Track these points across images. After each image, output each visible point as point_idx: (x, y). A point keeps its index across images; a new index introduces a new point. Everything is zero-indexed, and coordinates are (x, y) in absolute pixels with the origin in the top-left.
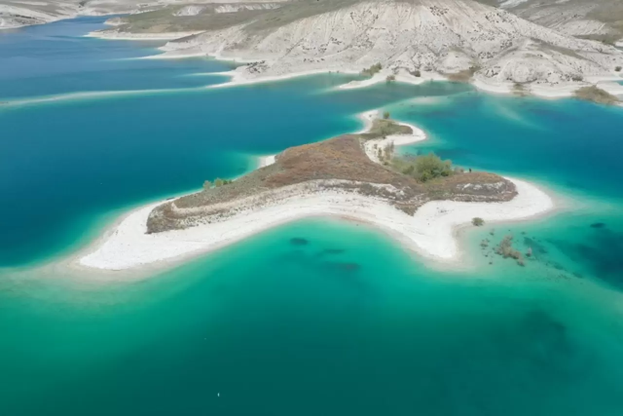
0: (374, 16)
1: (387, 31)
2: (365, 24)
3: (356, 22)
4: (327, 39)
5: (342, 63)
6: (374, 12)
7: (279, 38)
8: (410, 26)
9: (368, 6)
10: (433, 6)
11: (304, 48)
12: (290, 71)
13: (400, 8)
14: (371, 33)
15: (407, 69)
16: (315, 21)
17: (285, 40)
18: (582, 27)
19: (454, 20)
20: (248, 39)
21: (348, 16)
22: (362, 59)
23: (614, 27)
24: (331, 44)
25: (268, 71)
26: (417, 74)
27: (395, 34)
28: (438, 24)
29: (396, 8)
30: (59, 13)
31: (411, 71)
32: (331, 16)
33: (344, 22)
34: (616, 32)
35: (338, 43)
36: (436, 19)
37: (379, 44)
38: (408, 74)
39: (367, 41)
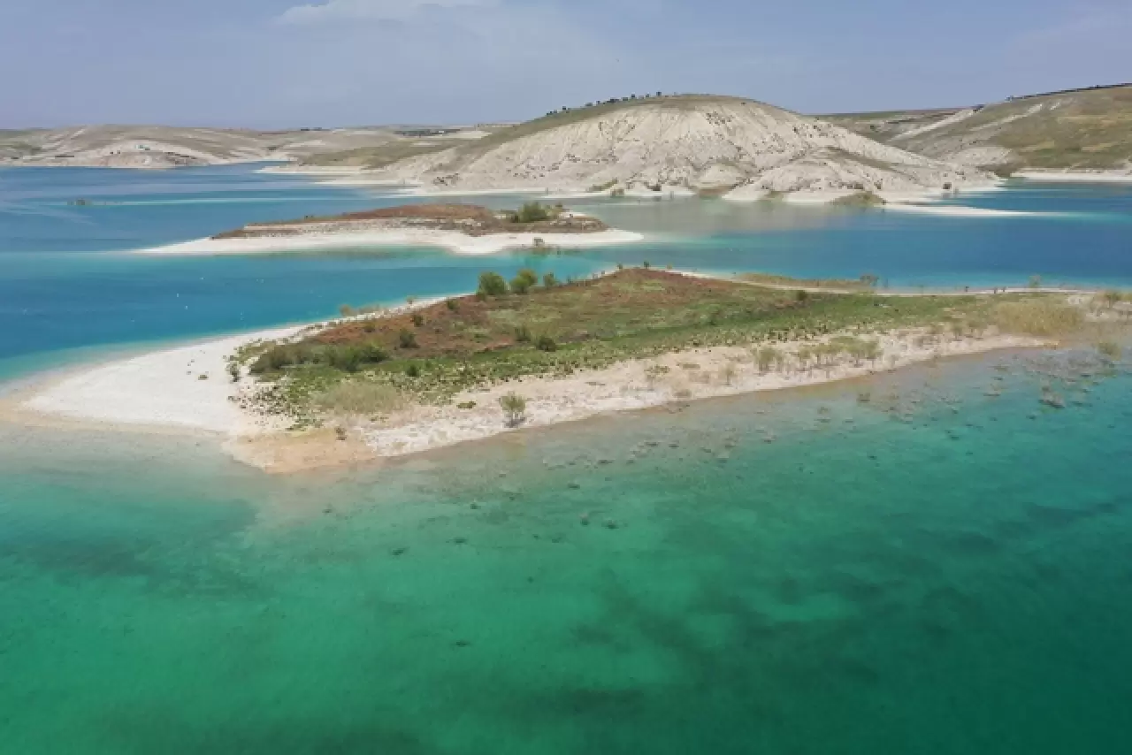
0: (629, 125)
1: (641, 143)
2: (616, 136)
3: (604, 133)
4: (563, 154)
5: (570, 181)
6: (631, 120)
7: (499, 157)
8: (672, 136)
9: (624, 114)
10: (711, 112)
11: (528, 166)
12: (492, 187)
13: (664, 116)
14: (618, 145)
15: (646, 184)
16: (552, 135)
17: (507, 159)
18: (978, 155)
19: (738, 130)
20: (459, 159)
21: (595, 126)
22: (596, 175)
23: (1020, 154)
24: (566, 162)
25: (458, 183)
26: (657, 188)
27: (651, 147)
28: (712, 134)
29: (660, 115)
30: (230, 155)
31: (650, 185)
32: (573, 127)
33: (589, 134)
34: (1020, 159)
35: (575, 161)
36: (711, 128)
37: (624, 159)
38: (644, 188)
39: (610, 155)
